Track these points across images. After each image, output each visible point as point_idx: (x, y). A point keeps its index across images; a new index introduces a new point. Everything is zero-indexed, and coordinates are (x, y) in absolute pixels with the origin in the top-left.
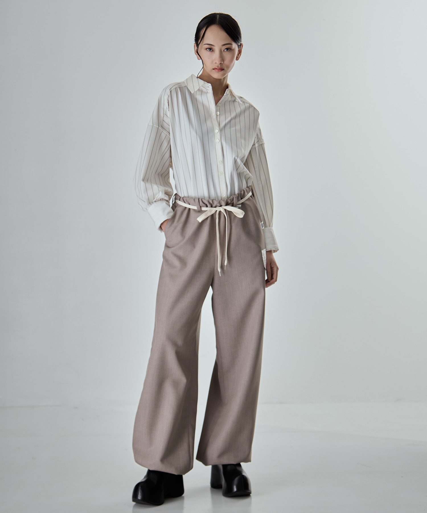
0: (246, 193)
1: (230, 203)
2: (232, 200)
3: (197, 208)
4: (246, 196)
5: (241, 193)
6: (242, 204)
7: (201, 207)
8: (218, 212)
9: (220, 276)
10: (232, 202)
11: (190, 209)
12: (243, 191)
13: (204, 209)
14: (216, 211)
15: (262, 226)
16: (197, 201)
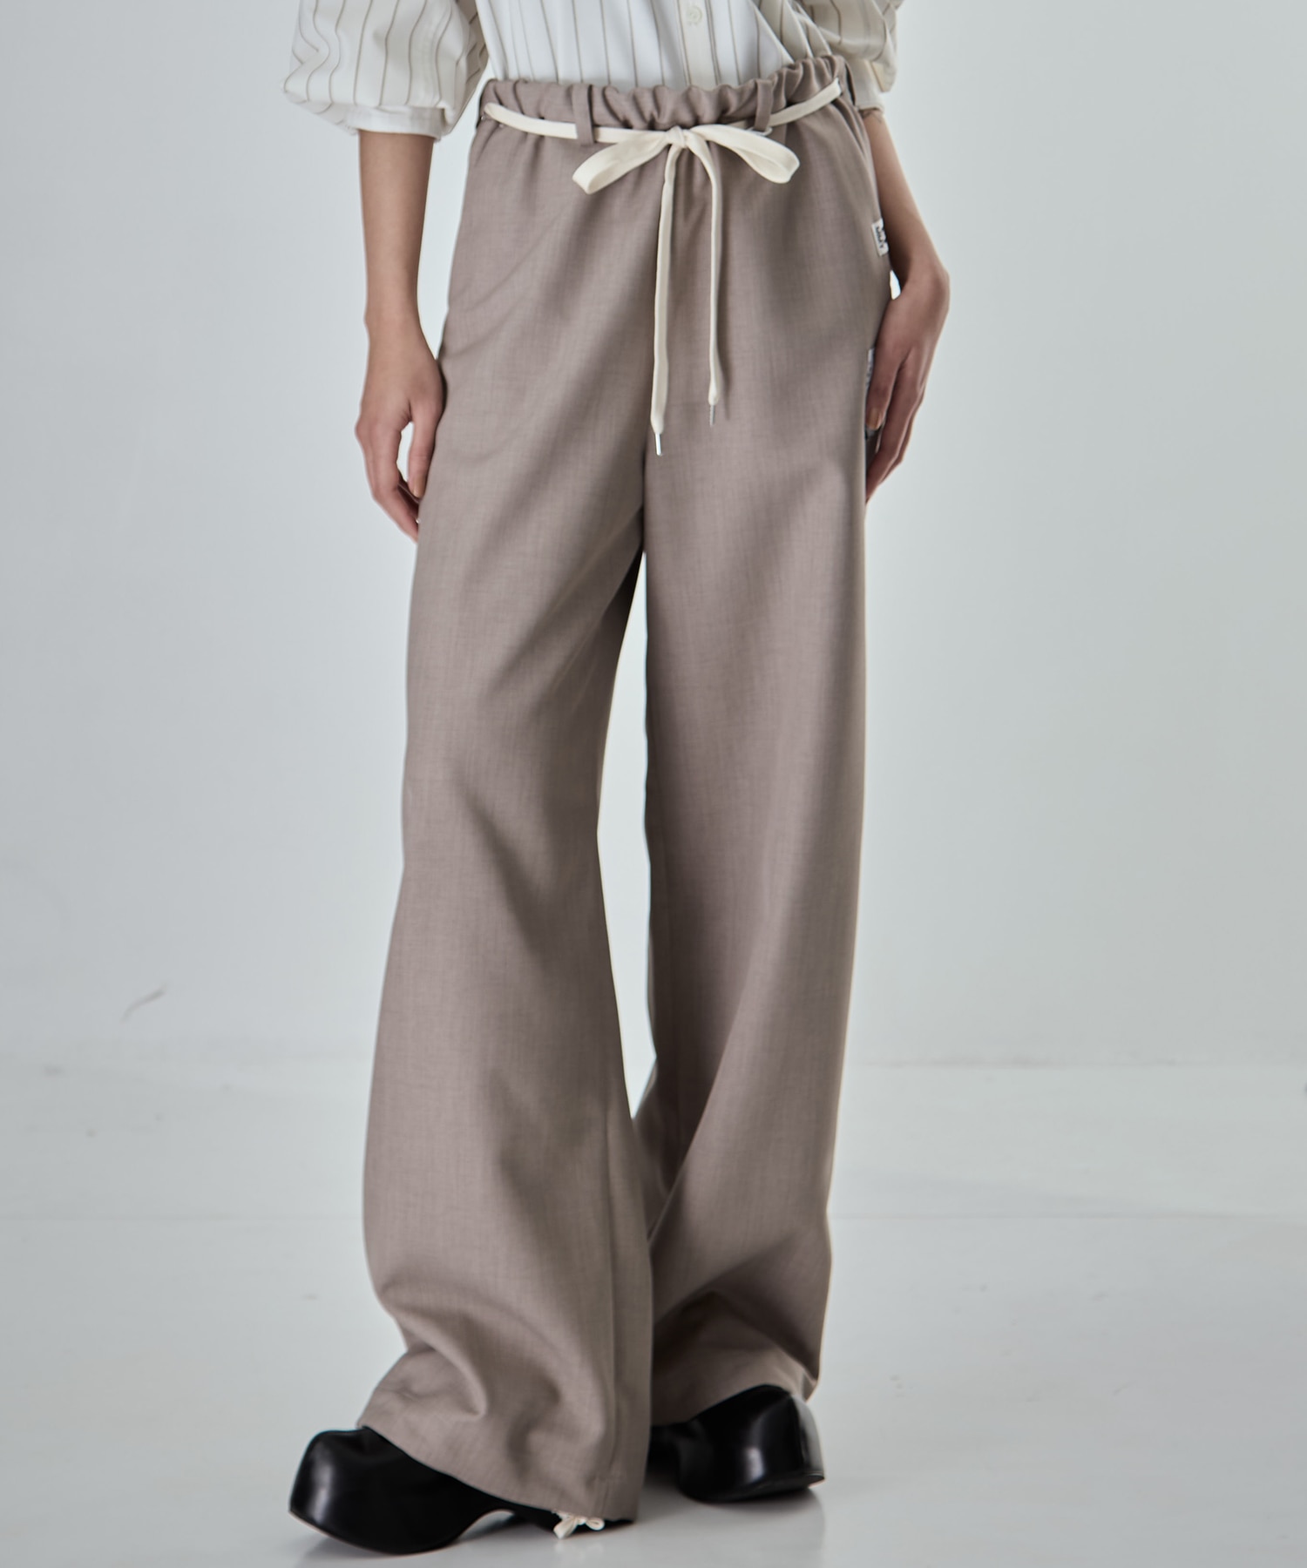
0: (815, 84)
1: (739, 109)
2: (746, 96)
3: (579, 131)
4: (815, 95)
5: (796, 71)
6: (792, 126)
7: (595, 126)
8: (673, 153)
9: (659, 452)
10: (749, 109)
11: (541, 138)
12: (801, 67)
13: (607, 134)
14: (669, 147)
15: (880, 241)
16: (580, 99)
